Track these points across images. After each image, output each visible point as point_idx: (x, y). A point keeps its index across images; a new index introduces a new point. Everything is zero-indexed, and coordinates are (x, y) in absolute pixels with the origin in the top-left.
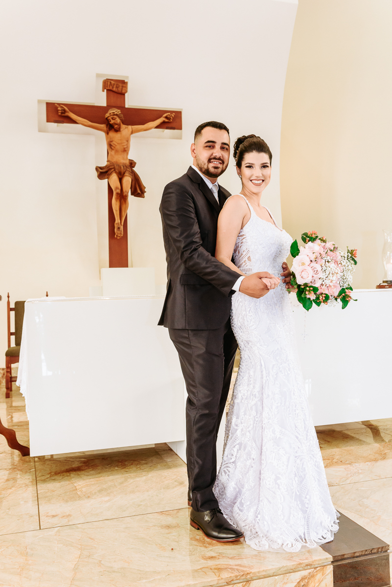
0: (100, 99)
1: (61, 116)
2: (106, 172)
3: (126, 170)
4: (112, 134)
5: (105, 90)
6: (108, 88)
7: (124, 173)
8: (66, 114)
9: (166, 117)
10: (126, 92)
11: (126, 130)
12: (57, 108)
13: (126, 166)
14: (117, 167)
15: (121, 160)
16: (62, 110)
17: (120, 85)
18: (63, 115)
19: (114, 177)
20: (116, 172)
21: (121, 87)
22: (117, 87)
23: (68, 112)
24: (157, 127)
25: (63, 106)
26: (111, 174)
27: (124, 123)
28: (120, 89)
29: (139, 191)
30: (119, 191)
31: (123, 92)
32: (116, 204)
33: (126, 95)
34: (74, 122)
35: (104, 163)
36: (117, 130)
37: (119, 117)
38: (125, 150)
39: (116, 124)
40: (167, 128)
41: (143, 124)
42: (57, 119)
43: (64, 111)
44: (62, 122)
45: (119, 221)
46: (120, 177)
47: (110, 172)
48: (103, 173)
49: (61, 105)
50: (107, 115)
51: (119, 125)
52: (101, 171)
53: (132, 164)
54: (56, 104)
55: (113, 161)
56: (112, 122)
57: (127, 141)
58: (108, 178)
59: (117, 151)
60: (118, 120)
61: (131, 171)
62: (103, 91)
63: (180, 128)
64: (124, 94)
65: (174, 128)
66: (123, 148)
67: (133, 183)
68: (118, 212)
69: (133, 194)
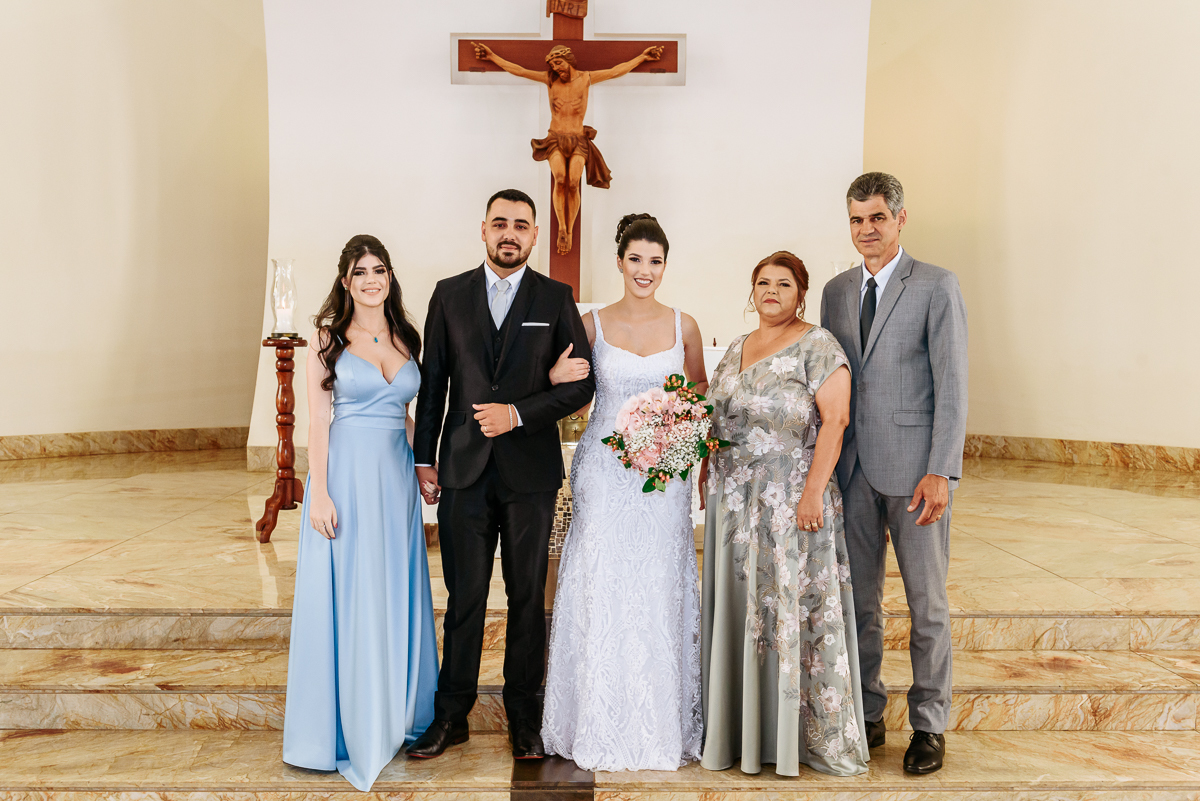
0: (543, 29)
1: (480, 61)
2: (545, 149)
3: (577, 144)
4: (556, 87)
5: (552, 15)
6: (556, 11)
7: (573, 150)
8: (488, 57)
9: (649, 54)
10: (585, 15)
11: (580, 78)
12: (474, 47)
13: (577, 138)
14: (561, 141)
15: (571, 128)
16: (480, 52)
17: (575, 5)
18: (484, 58)
19: (557, 156)
20: (560, 149)
21: (575, 9)
23: (490, 54)
24: (634, 70)
25: (482, 44)
26: (551, 152)
27: (576, 68)
28: (574, 13)
29: (599, 178)
30: (562, 180)
31: (580, 14)
32: (558, 201)
33: (585, 19)
34: (500, 69)
35: (543, 135)
36: (566, 80)
37: (567, 60)
38: (578, 113)
39: (563, 71)
40: (652, 71)
41: (610, 67)
42: (474, 66)
43: (486, 53)
44: (483, 70)
45: (565, 227)
46: (567, 156)
47: (550, 149)
48: (541, 150)
49: (480, 43)
50: (548, 57)
51: (568, 72)
52: (537, 146)
53: (589, 133)
54: (473, 43)
55: (557, 131)
56: (556, 68)
57: (581, 97)
58: (547, 158)
59: (564, 114)
60: (565, 65)
61: (586, 145)
62: (548, 16)
63: (674, 69)
64: (581, 19)
65: (664, 71)
66: (576, 110)
67: (590, 165)
68: (562, 213)
69: (589, 183)
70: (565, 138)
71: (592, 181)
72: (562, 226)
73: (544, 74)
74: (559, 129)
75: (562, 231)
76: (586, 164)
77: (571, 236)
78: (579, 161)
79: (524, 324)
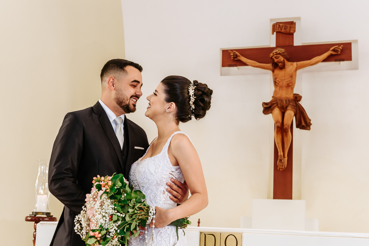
1: (234, 60)
2: (270, 107)
3: (289, 104)
4: (277, 72)
5: (275, 33)
6: (277, 31)
7: (287, 107)
8: (238, 58)
9: (334, 50)
10: (295, 31)
11: (291, 67)
12: (230, 53)
13: (289, 101)
14: (279, 102)
15: (285, 94)
16: (234, 55)
17: (288, 26)
18: (236, 59)
19: (277, 111)
20: (278, 107)
21: (289, 28)
22: (285, 29)
23: (239, 56)
24: (325, 60)
25: (235, 52)
26: (273, 109)
27: (289, 60)
28: (288, 30)
29: (303, 124)
30: (280, 124)
31: (292, 31)
33: (295, 34)
34: (245, 64)
36: (282, 68)
37: (283, 56)
38: (290, 86)
39: (280, 62)
40: (336, 60)
41: (309, 59)
42: (231, 63)
43: (237, 56)
44: (236, 66)
45: (282, 153)
46: (283, 111)
47: (272, 107)
48: (268, 108)
49: (234, 51)
50: (271, 55)
51: (284, 63)
52: (265, 106)
53: (297, 98)
54: (229, 51)
56: (276, 60)
57: (291, 77)
58: (271, 113)
59: (281, 87)
60: (282, 59)
61: (294, 104)
62: (273, 34)
63: (349, 58)
64: (292, 34)
65: (343, 60)
66: (288, 84)
67: (298, 116)
68: (280, 145)
69: (297, 127)
70: (281, 100)
71: (299, 126)
72: (280, 153)
73: (270, 65)
74: (278, 96)
75: (281, 156)
76: (295, 115)
77: (286, 159)
78: (290, 114)
79: (136, 148)
